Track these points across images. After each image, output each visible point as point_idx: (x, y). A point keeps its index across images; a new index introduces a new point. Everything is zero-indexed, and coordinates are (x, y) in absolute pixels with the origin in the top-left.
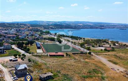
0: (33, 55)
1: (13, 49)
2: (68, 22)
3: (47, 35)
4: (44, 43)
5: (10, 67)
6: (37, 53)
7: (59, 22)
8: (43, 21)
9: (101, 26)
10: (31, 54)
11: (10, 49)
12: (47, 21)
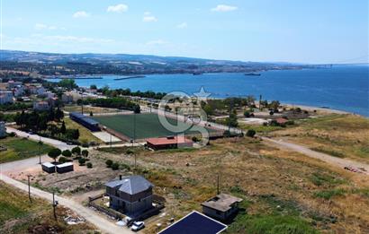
0: (99, 149)
1: (13, 135)
2: (99, 55)
3: (69, 90)
4: (91, 115)
5: (72, 192)
6: (107, 144)
7: (74, 56)
8: (27, 53)
9: (190, 67)
10: (91, 148)
11: (4, 137)
12: (39, 53)
